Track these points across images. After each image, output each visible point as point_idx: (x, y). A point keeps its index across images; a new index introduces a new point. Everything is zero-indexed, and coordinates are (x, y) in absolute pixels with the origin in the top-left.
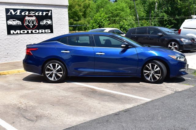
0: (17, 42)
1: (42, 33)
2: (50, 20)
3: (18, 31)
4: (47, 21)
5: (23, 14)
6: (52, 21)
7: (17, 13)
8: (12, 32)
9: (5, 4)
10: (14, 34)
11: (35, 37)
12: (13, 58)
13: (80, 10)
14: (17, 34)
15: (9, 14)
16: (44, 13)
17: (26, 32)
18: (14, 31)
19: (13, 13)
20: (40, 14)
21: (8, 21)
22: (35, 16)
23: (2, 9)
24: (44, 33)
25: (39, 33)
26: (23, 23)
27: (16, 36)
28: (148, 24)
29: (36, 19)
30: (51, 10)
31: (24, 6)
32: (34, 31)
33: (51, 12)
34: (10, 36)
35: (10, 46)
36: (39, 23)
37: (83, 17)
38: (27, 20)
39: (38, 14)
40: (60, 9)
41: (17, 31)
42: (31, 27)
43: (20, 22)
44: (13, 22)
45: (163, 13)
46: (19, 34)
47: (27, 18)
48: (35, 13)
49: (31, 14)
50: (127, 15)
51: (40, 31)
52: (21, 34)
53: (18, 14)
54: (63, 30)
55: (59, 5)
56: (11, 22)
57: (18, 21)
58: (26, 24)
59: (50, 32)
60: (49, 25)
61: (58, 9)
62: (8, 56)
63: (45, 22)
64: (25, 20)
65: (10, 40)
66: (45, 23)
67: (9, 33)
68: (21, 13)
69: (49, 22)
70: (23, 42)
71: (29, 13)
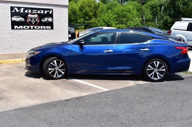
0: (20, 36)
1: (43, 29)
2: (50, 18)
3: (22, 27)
4: (48, 19)
5: (26, 11)
6: (53, 19)
7: (20, 11)
8: (15, 27)
9: (10, 2)
10: (17, 29)
11: (37, 32)
12: (16, 50)
13: (91, 11)
14: (20, 29)
15: (13, 11)
16: (46, 12)
17: (28, 27)
18: (17, 27)
19: (17, 11)
20: (42, 12)
21: (12, 18)
22: (37, 14)
23: (8, 6)
24: (45, 29)
25: (40, 29)
26: (26, 20)
27: (19, 31)
28: (154, 26)
29: (38, 17)
30: (52, 9)
31: (27, 5)
32: (35, 27)
33: (52, 11)
34: (13, 31)
35: (13, 40)
36: (40, 20)
37: (94, 17)
38: (30, 17)
39: (40, 12)
40: (61, 8)
41: (20, 27)
42: (33, 24)
43: (23, 18)
44: (16, 18)
45: (167, 16)
46: (22, 29)
47: (29, 16)
48: (37, 11)
49: (33, 12)
50: (134, 16)
51: (42, 27)
52: (23, 29)
53: (22, 11)
54: (63, 27)
55: (60, 5)
56: (15, 19)
57: (22, 18)
58: (29, 20)
59: (50, 28)
60: (50, 22)
61: (58, 8)
62: (11, 48)
63: (46, 19)
64: (28, 17)
65: (14, 34)
66: (46, 21)
67: (13, 28)
68: (24, 10)
69: (50, 20)
70: (25, 36)
71: (32, 11)
